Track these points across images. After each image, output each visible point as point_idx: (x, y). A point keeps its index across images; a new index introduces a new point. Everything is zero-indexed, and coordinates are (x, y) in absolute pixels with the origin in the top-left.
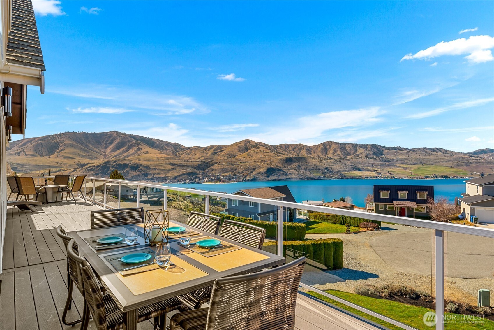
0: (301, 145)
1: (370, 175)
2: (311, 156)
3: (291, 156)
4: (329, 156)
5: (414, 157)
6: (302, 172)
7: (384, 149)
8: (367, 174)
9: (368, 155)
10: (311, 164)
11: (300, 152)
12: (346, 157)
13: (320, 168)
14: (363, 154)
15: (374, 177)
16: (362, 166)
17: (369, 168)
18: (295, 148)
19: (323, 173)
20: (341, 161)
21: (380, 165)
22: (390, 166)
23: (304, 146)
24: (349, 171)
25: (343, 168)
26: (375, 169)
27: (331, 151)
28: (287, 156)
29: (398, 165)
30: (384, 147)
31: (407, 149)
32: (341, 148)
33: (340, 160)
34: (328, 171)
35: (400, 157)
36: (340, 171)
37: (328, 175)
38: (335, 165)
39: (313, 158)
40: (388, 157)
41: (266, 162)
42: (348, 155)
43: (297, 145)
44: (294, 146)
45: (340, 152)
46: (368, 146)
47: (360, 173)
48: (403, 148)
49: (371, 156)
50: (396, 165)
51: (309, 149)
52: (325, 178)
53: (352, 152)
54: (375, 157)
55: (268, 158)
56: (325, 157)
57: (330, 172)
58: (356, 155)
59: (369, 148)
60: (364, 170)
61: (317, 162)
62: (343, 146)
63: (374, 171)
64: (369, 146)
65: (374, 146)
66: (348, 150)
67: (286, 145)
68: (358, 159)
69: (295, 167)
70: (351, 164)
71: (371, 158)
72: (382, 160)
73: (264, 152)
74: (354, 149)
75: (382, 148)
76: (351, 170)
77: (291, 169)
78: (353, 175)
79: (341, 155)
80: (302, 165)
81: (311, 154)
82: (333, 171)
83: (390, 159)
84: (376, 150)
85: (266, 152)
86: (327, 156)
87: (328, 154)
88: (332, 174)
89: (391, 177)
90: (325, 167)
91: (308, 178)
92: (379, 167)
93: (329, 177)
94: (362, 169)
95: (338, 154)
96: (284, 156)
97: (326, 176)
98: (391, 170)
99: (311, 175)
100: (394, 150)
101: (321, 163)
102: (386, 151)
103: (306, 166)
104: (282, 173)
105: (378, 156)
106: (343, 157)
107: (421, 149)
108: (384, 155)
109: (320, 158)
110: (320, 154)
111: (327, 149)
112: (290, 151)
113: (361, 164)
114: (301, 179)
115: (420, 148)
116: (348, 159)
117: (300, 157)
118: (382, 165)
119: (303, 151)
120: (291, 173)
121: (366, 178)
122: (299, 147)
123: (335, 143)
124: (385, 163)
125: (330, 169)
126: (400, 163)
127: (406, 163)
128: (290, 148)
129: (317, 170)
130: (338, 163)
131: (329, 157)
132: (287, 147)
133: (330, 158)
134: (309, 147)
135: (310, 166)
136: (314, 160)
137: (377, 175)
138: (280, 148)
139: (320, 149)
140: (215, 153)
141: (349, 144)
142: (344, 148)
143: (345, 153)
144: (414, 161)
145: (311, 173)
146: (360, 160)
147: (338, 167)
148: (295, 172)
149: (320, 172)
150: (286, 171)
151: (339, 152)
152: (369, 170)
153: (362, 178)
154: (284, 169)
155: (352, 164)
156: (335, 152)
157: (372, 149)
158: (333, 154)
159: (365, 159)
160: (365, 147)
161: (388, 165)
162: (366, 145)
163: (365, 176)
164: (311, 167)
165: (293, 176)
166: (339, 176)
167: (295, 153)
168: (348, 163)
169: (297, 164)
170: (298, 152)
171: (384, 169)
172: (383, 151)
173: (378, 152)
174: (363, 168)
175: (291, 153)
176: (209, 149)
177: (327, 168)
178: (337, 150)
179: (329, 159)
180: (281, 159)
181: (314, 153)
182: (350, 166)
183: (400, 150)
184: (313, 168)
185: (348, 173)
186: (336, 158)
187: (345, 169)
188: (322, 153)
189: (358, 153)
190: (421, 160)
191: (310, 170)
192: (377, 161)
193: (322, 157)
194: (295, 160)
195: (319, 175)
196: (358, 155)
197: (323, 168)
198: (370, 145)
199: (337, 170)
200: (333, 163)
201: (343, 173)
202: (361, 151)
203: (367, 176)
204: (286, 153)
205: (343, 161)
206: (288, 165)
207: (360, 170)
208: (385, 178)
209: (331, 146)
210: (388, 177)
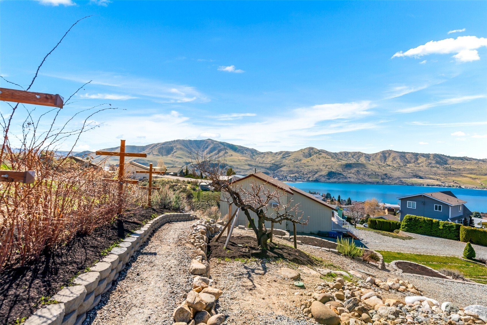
0: (360, 152)
1: (432, 183)
2: (370, 162)
3: (351, 162)
4: (388, 163)
6: (361, 177)
7: (448, 158)
8: (429, 182)
9: (430, 164)
10: (369, 170)
11: (359, 159)
12: (406, 165)
13: (379, 174)
14: (425, 162)
15: (437, 185)
16: (423, 174)
17: (431, 176)
18: (354, 155)
19: (382, 179)
20: (401, 168)
21: (444, 174)
22: (456, 176)
23: (362, 154)
24: (409, 178)
25: (403, 175)
26: (438, 178)
27: (390, 159)
28: (346, 162)
30: (449, 157)
32: (400, 157)
33: (399, 167)
34: (387, 177)
36: (399, 178)
37: (387, 181)
38: (394, 172)
39: (372, 165)
40: (454, 166)
41: (328, 167)
42: (407, 163)
43: (356, 152)
44: (353, 153)
46: (430, 156)
47: (420, 181)
49: (434, 165)
51: (368, 157)
52: (383, 183)
53: (413, 161)
54: (438, 166)
55: (329, 163)
56: (384, 165)
57: (389, 178)
58: (417, 164)
59: (431, 157)
60: (426, 178)
61: (376, 168)
62: (403, 155)
63: (437, 180)
64: (432, 156)
65: (436, 156)
66: (408, 159)
67: (346, 153)
68: (418, 167)
69: (354, 171)
70: (411, 172)
71: (433, 167)
72: (446, 169)
73: (325, 158)
74: (415, 158)
75: (447, 158)
76: (411, 178)
77: (350, 173)
78: (414, 182)
79: (400, 163)
80: (361, 171)
81: (370, 161)
82: (392, 178)
83: (456, 169)
84: (439, 159)
85: (327, 158)
86: (385, 163)
87: (387, 162)
88: (391, 180)
89: (457, 186)
90: (384, 173)
91: (367, 182)
92: (443, 176)
93: (387, 182)
94: (423, 177)
95: (397, 162)
96: (344, 163)
97: (385, 181)
98: (457, 179)
99: (370, 180)
101: (379, 170)
102: (450, 161)
103: (365, 171)
104: (342, 176)
105: (442, 165)
106: (403, 165)
108: (449, 164)
109: (379, 165)
110: (379, 161)
111: (386, 157)
112: (349, 157)
113: (422, 172)
114: (359, 183)
116: (408, 166)
117: (360, 164)
118: (447, 174)
119: (362, 158)
120: (351, 177)
121: (428, 185)
122: (359, 155)
123: (395, 151)
124: (450, 172)
125: (389, 175)
128: (350, 155)
129: (375, 175)
130: (398, 170)
131: (388, 165)
132: (346, 154)
133: (390, 166)
134: (368, 154)
135: (369, 171)
136: (372, 167)
137: (440, 183)
138: (340, 155)
139: (378, 157)
140: (284, 157)
141: (409, 153)
142: (404, 157)
143: (405, 161)
145: (370, 178)
146: (421, 168)
147: (397, 174)
148: (354, 176)
149: (379, 178)
150: (345, 175)
151: (398, 160)
152: (430, 178)
153: (423, 185)
154: (344, 173)
155: (413, 172)
156: (395, 160)
157: (434, 158)
158: (392, 162)
159: (427, 168)
160: (427, 156)
161: (454, 174)
162: (428, 154)
163: (426, 184)
164: (370, 173)
165: (352, 180)
166: (398, 182)
167: (354, 160)
168: (408, 170)
169: (356, 169)
170: (357, 159)
171: (449, 178)
172: (447, 160)
173: (442, 161)
174: (425, 176)
175: (350, 160)
176: (279, 154)
177: (386, 174)
178: (396, 158)
179: (388, 166)
180: (342, 165)
181: (373, 160)
182: (410, 174)
184: (372, 173)
185: (408, 180)
186: (395, 166)
187: (405, 176)
188: (381, 160)
189: (419, 162)
191: (369, 175)
192: (440, 170)
193: (381, 164)
194: (354, 166)
195: (378, 180)
196: (419, 164)
197: (381, 174)
198: (432, 154)
199: (396, 177)
200: (393, 170)
201: (403, 180)
202: (421, 160)
203: (429, 184)
204: (346, 159)
205: (403, 168)
206: (347, 170)
207: (421, 178)
208: (450, 186)
209: (390, 154)
210: (453, 186)
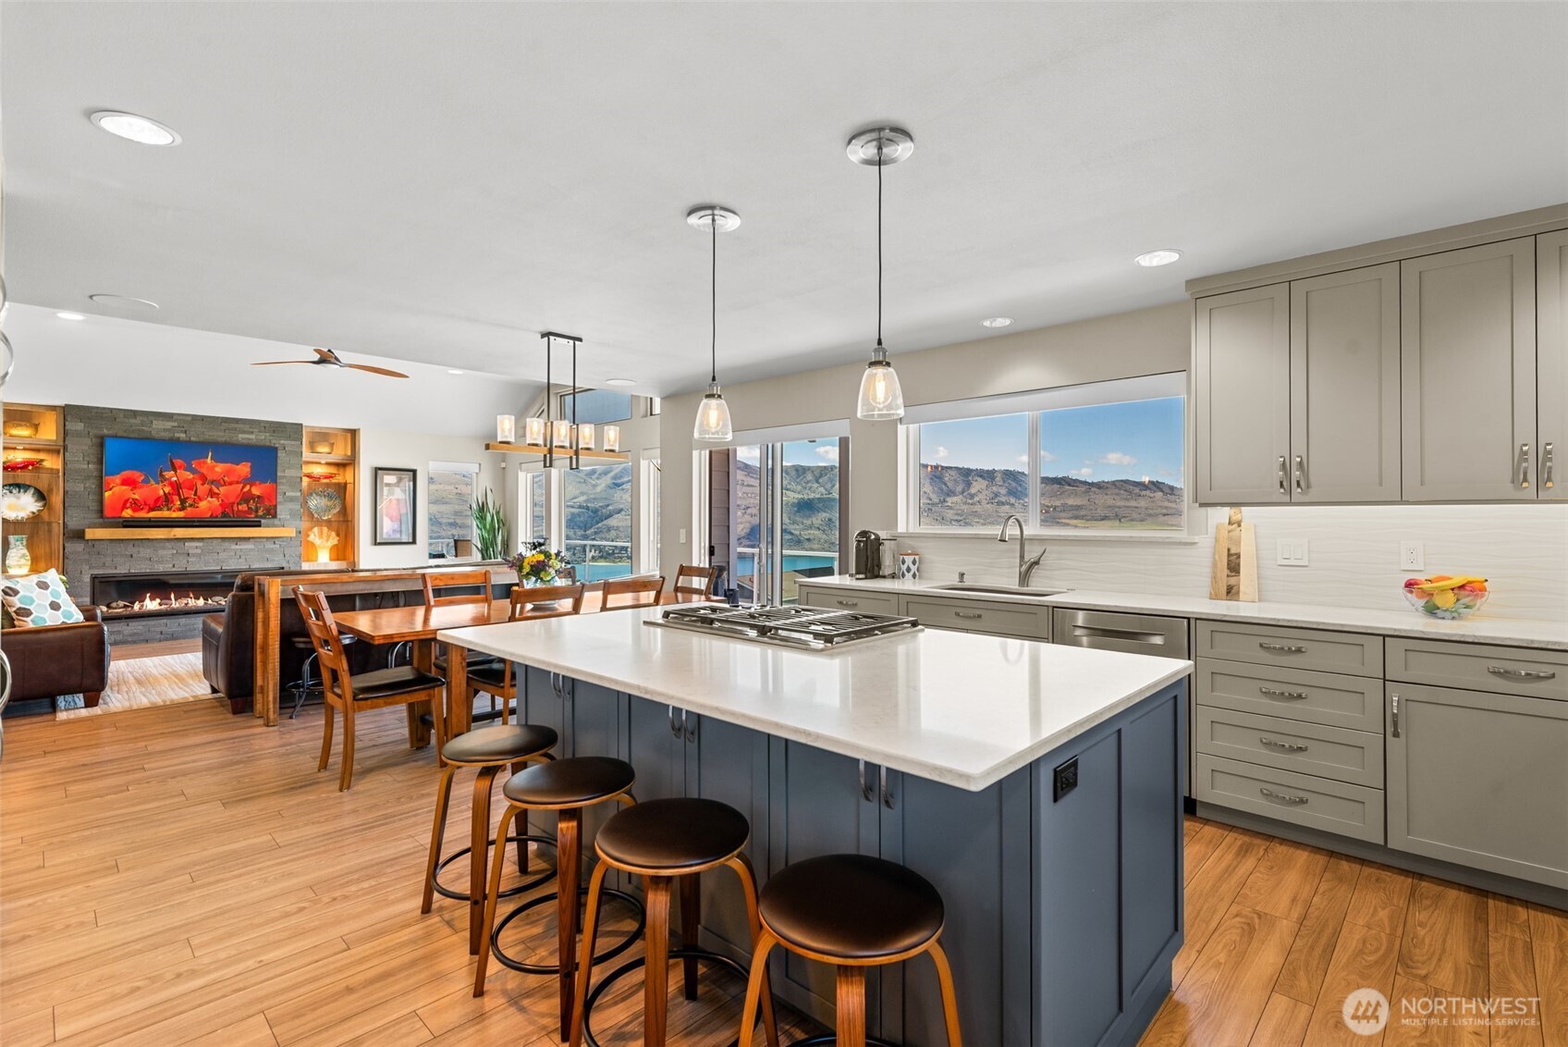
5: (1102, 501)
29: (1064, 521)
31: (1085, 483)
35: (1071, 502)
45: (931, 488)
48: (1076, 481)
50: (1060, 521)
100: (1056, 486)
107: (1117, 484)
115: (1114, 482)
126: (1069, 515)
127: (1084, 516)
144: (1101, 512)
183: (1070, 485)
190: (1117, 510)
